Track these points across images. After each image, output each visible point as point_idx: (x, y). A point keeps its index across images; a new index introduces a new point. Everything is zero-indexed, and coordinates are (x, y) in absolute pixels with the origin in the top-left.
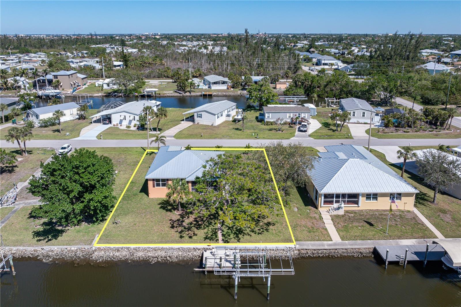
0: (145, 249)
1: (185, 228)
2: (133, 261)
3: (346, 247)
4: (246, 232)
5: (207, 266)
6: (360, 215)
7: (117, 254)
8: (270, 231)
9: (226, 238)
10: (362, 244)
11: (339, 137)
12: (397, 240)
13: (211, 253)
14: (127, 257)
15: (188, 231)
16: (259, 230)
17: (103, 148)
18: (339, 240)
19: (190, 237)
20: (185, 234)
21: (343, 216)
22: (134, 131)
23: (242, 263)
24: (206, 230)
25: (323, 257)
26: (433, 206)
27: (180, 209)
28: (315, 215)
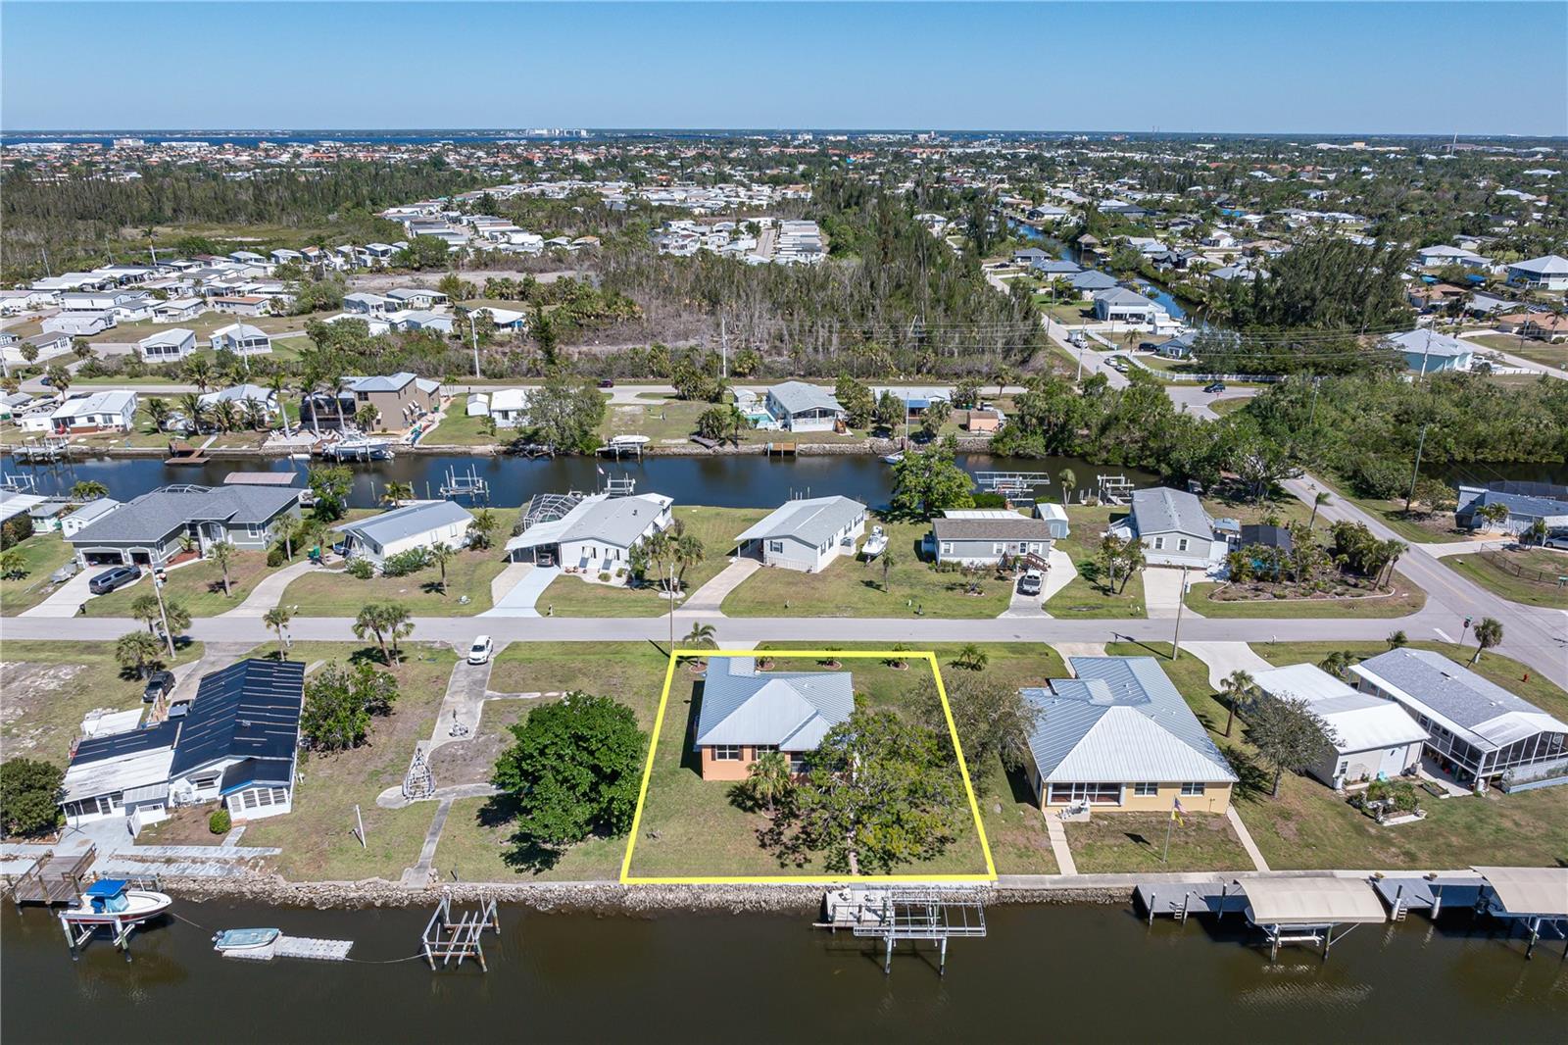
0: (719, 888)
1: (787, 848)
2: (700, 909)
3: (1084, 886)
4: (901, 856)
5: (837, 918)
6: (1121, 823)
7: (670, 896)
8: (946, 854)
9: (864, 867)
10: (1114, 881)
11: (1115, 611)
12: (1181, 874)
13: (841, 895)
14: (689, 902)
15: (793, 852)
16: (926, 851)
17: (563, 643)
18: (1074, 873)
19: (799, 866)
20: (789, 859)
21: (1087, 825)
22: (621, 589)
23: (897, 915)
24: (826, 852)
25: (1041, 903)
26: (1269, 802)
27: (771, 807)
28: (1034, 822)
